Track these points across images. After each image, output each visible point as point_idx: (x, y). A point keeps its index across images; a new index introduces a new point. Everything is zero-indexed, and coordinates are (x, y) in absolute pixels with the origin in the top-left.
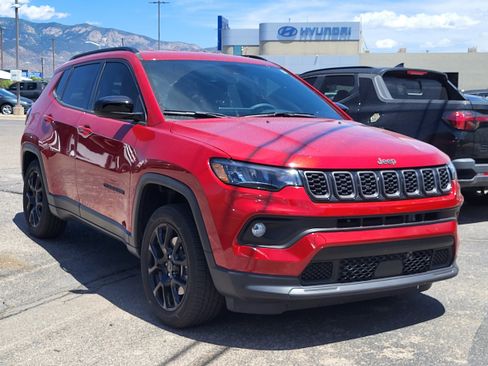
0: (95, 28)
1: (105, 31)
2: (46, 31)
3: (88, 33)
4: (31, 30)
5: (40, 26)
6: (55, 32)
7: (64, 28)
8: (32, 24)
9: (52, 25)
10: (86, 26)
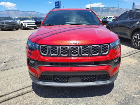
0: (111, 7)
1: (113, 8)
2: (103, 9)
3: (110, 8)
4: (101, 9)
5: (102, 8)
6: (104, 9)
7: (106, 8)
8: (101, 8)
9: (104, 8)
10: (110, 7)
